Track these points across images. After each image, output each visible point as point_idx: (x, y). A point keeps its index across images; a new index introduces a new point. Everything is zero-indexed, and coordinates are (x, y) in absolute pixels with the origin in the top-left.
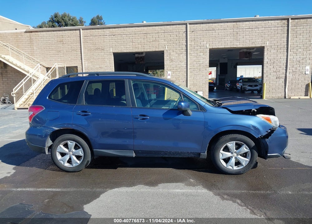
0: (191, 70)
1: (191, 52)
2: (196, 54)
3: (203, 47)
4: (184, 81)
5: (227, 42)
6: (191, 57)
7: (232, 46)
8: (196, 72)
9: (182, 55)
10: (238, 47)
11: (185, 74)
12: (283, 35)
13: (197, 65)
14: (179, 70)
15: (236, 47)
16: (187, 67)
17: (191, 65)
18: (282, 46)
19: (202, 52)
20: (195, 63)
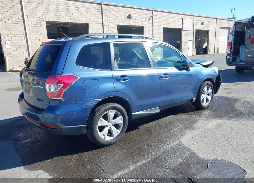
0: (31, 40)
1: (29, 23)
2: (34, 25)
3: (39, 19)
4: (26, 50)
5: (60, 17)
6: (29, 27)
7: (65, 21)
8: (36, 42)
9: (19, 25)
10: (69, 22)
11: (26, 44)
12: (99, 16)
13: (36, 36)
14: (18, 40)
15: (68, 22)
16: (26, 37)
17: (30, 36)
18: (100, 24)
19: (40, 24)
20: (34, 33)
